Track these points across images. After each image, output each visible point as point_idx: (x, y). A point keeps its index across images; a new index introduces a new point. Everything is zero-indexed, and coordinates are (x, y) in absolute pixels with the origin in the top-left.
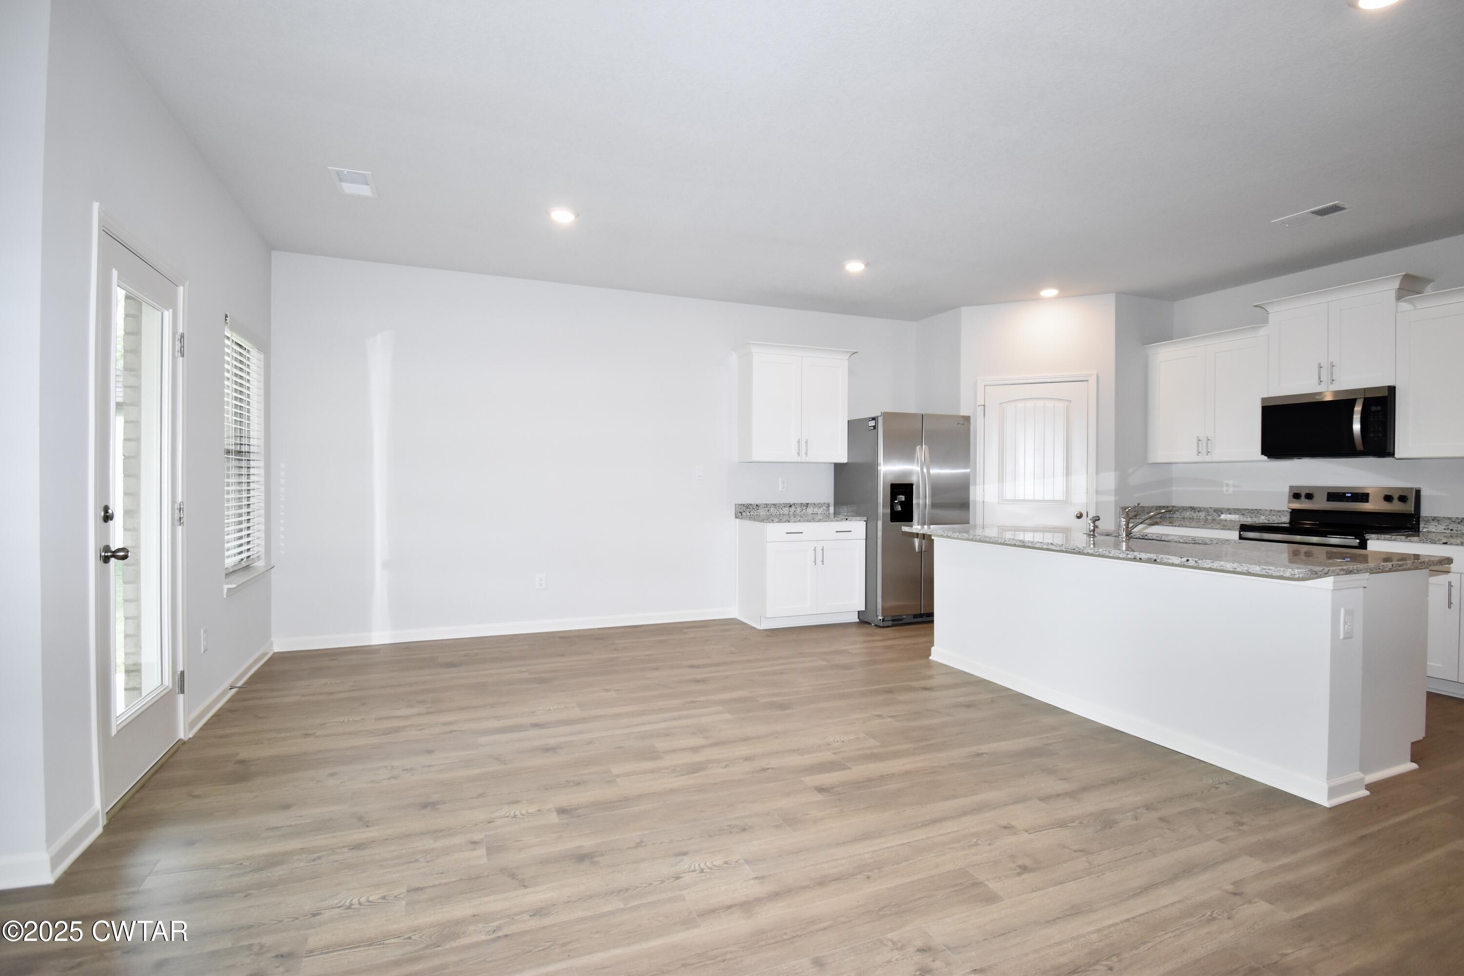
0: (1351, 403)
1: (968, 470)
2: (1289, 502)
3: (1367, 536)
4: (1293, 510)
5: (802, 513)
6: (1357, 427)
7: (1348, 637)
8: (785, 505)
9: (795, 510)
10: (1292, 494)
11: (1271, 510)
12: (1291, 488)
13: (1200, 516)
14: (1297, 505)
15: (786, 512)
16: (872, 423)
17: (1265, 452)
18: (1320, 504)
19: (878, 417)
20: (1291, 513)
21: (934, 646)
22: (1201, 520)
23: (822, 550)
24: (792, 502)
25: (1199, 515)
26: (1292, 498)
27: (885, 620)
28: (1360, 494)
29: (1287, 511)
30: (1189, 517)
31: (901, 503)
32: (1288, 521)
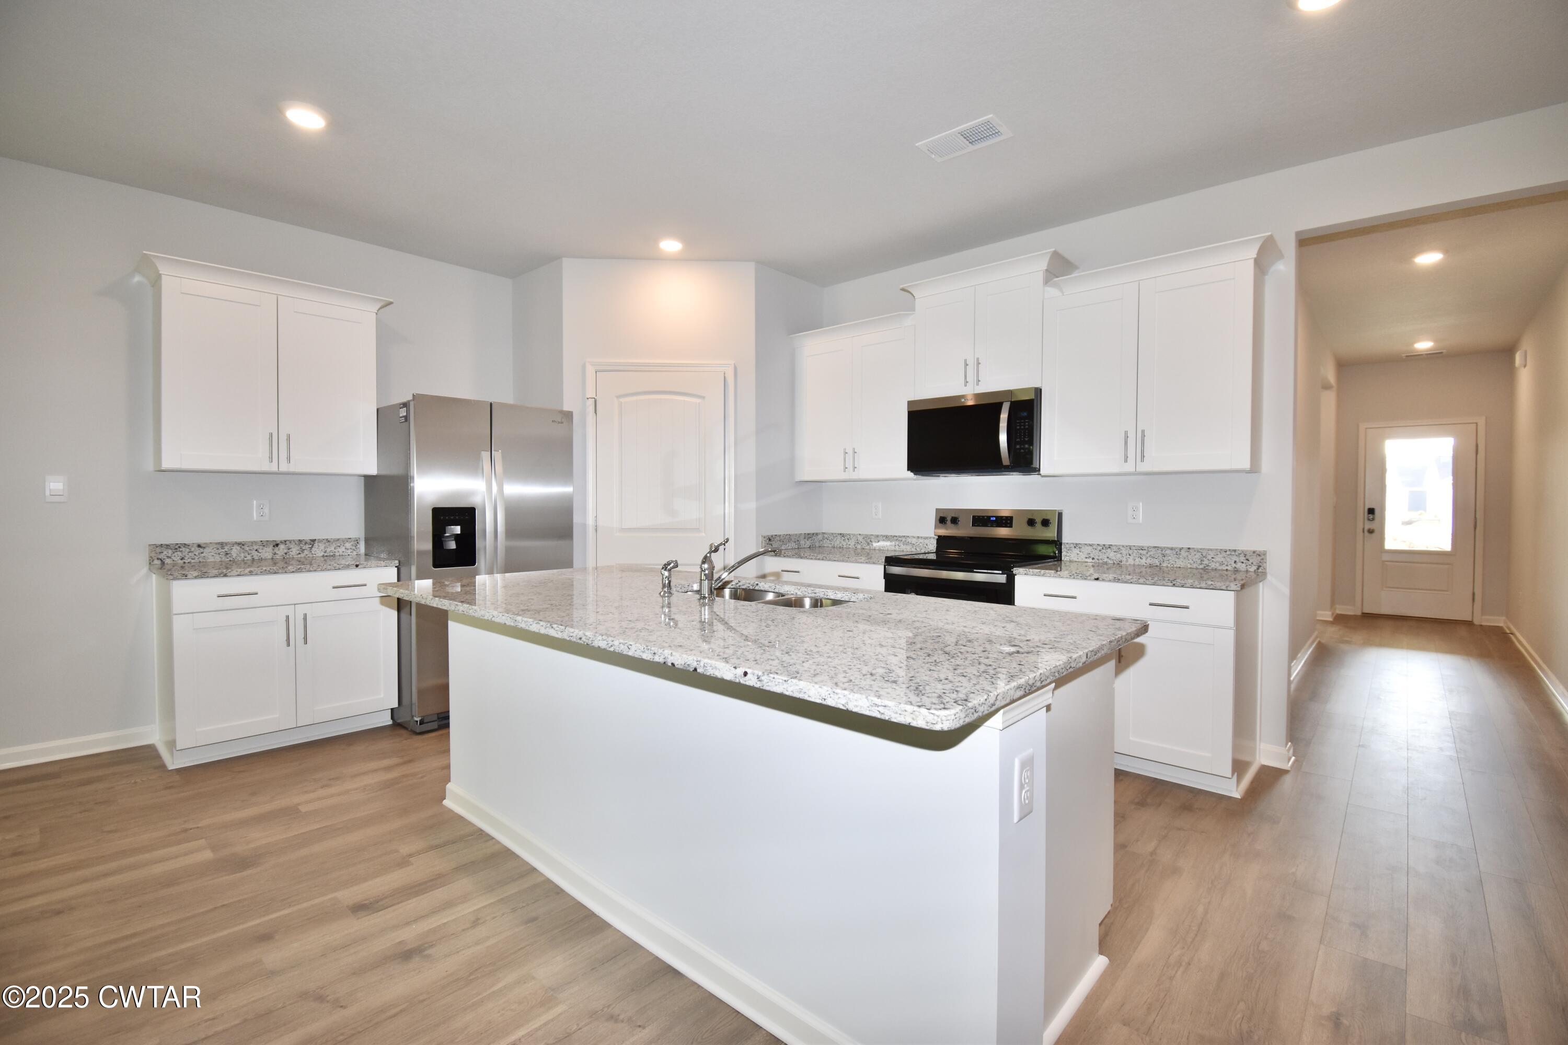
0: (997, 407)
1: (569, 489)
2: (936, 527)
3: (1015, 571)
4: (939, 536)
5: (302, 555)
6: (1003, 438)
7: (1026, 812)
8: (264, 544)
9: (286, 551)
10: (938, 518)
11: (918, 537)
12: (938, 510)
13: (850, 545)
14: (943, 532)
15: (267, 554)
16: (403, 412)
17: (910, 468)
18: (965, 530)
19: (409, 402)
20: (937, 540)
21: (450, 781)
22: (850, 550)
23: (305, 619)
24: (278, 538)
25: (849, 543)
26: (938, 522)
27: (425, 721)
28: (1004, 518)
29: (934, 538)
30: (839, 546)
31: (457, 538)
32: (935, 551)
